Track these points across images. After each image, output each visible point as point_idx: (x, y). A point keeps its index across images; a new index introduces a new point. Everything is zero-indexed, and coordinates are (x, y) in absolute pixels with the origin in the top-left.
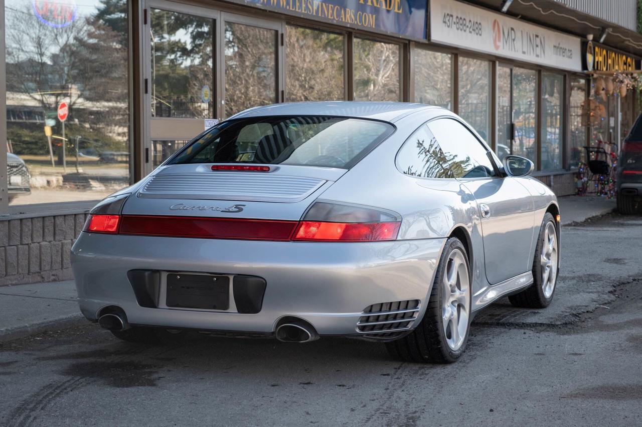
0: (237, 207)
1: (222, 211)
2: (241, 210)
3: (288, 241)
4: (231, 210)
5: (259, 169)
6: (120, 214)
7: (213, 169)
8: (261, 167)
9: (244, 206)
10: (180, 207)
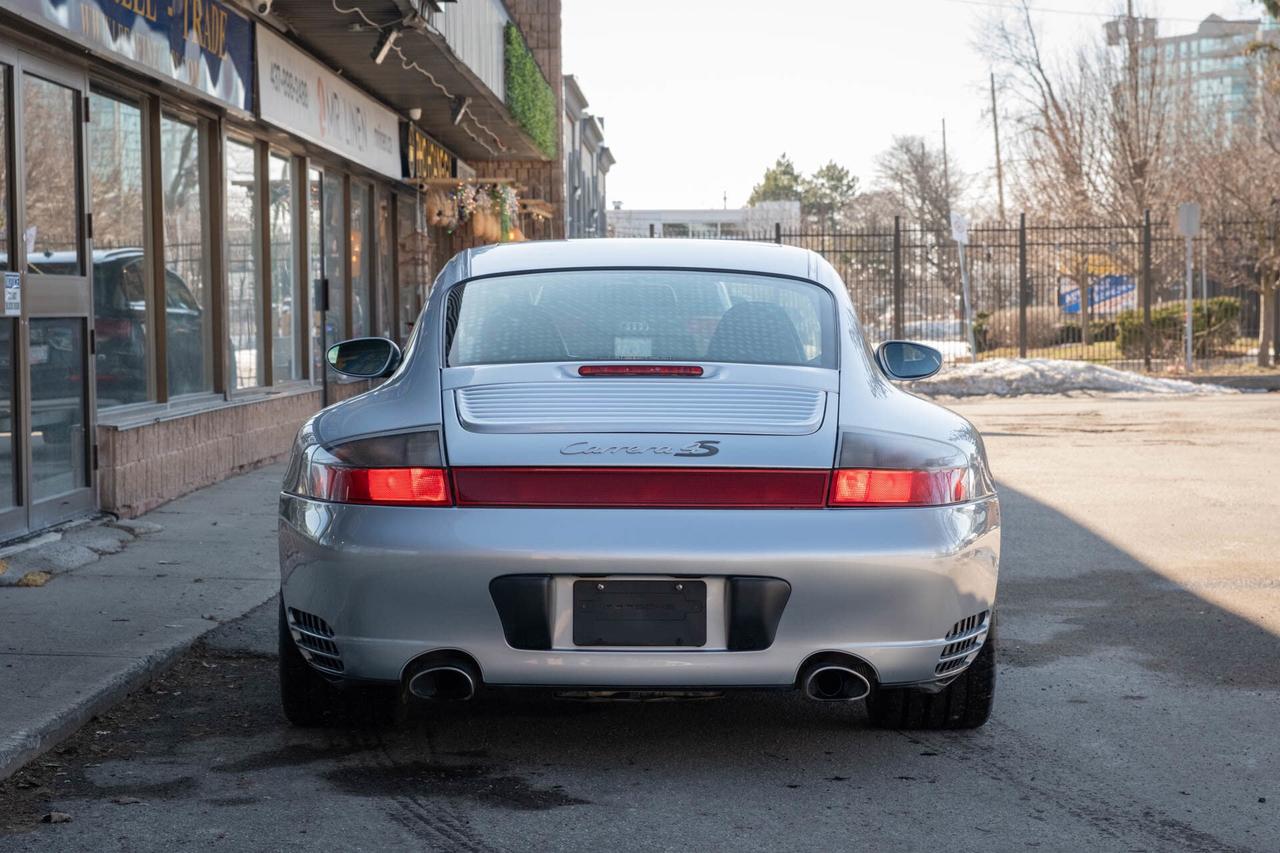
0: (703, 445)
1: (677, 455)
2: (713, 451)
3: (821, 508)
4: (693, 452)
5: (682, 371)
6: (445, 465)
7: (585, 372)
8: (685, 368)
9: (717, 443)
10: (585, 448)
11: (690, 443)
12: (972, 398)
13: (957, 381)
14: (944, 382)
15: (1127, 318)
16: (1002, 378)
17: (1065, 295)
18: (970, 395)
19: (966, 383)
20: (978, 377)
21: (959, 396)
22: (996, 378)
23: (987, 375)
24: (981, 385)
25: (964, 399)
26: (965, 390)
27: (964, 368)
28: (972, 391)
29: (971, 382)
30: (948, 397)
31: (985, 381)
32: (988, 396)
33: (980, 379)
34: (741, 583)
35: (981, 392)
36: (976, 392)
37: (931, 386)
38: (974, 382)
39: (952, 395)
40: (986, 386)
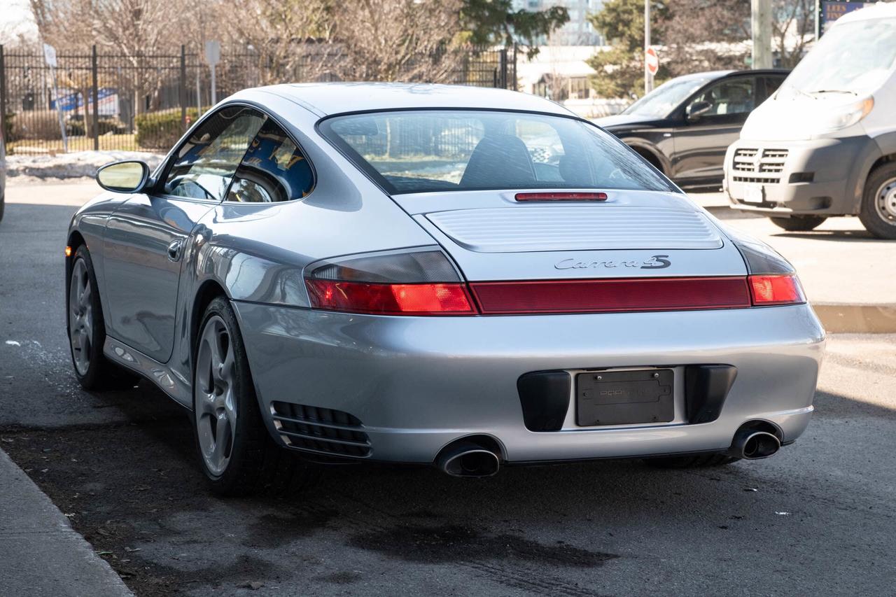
0: (658, 258)
1: (642, 267)
2: (667, 264)
4: (653, 265)
5: (593, 197)
6: (463, 280)
7: (520, 199)
8: (595, 194)
9: (667, 257)
10: (573, 264)
11: (648, 257)
12: (72, 179)
13: (59, 167)
14: (50, 168)
15: (142, 121)
16: (92, 165)
17: (54, 101)
18: (69, 177)
19: (66, 169)
20: (74, 164)
21: (62, 178)
22: (88, 165)
23: (81, 163)
24: (78, 170)
25: (66, 180)
26: (66, 174)
27: (62, 157)
28: (71, 174)
29: (69, 168)
30: (54, 179)
31: (80, 167)
32: (84, 178)
33: (76, 166)
34: (712, 371)
35: (78, 175)
36: (74, 174)
37: (40, 171)
38: (72, 168)
39: (57, 177)
40: (81, 171)
